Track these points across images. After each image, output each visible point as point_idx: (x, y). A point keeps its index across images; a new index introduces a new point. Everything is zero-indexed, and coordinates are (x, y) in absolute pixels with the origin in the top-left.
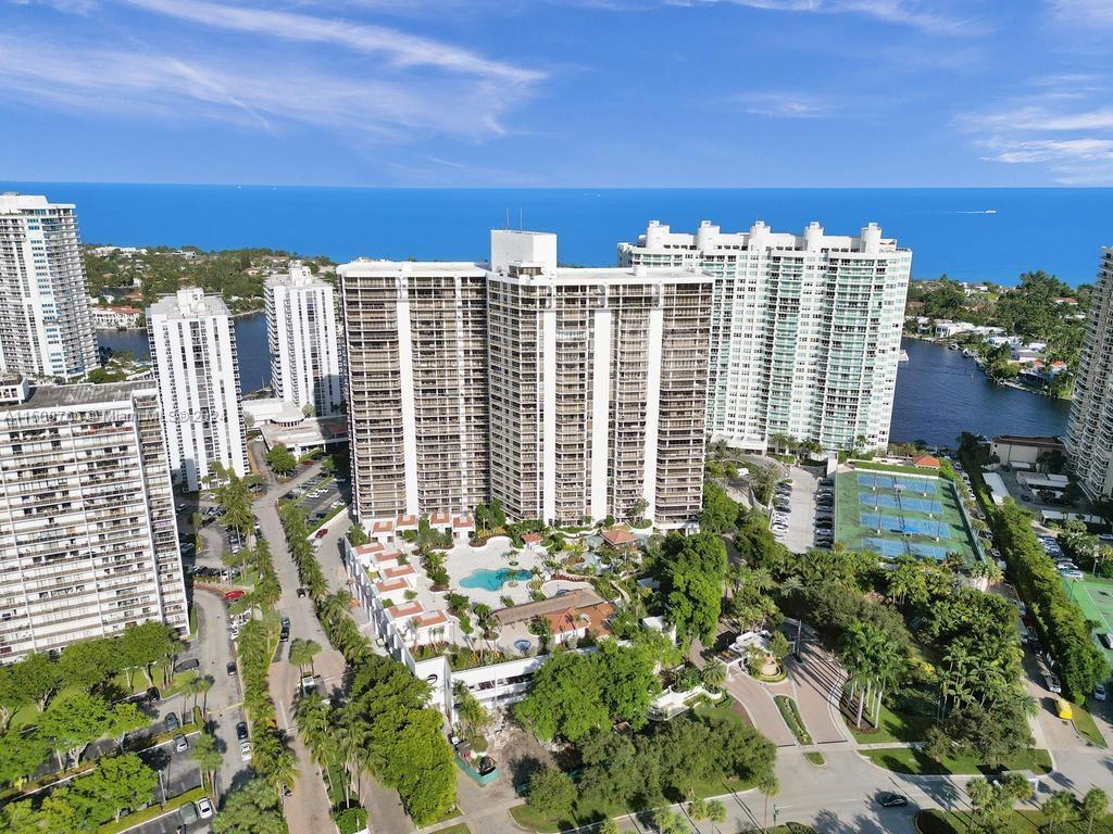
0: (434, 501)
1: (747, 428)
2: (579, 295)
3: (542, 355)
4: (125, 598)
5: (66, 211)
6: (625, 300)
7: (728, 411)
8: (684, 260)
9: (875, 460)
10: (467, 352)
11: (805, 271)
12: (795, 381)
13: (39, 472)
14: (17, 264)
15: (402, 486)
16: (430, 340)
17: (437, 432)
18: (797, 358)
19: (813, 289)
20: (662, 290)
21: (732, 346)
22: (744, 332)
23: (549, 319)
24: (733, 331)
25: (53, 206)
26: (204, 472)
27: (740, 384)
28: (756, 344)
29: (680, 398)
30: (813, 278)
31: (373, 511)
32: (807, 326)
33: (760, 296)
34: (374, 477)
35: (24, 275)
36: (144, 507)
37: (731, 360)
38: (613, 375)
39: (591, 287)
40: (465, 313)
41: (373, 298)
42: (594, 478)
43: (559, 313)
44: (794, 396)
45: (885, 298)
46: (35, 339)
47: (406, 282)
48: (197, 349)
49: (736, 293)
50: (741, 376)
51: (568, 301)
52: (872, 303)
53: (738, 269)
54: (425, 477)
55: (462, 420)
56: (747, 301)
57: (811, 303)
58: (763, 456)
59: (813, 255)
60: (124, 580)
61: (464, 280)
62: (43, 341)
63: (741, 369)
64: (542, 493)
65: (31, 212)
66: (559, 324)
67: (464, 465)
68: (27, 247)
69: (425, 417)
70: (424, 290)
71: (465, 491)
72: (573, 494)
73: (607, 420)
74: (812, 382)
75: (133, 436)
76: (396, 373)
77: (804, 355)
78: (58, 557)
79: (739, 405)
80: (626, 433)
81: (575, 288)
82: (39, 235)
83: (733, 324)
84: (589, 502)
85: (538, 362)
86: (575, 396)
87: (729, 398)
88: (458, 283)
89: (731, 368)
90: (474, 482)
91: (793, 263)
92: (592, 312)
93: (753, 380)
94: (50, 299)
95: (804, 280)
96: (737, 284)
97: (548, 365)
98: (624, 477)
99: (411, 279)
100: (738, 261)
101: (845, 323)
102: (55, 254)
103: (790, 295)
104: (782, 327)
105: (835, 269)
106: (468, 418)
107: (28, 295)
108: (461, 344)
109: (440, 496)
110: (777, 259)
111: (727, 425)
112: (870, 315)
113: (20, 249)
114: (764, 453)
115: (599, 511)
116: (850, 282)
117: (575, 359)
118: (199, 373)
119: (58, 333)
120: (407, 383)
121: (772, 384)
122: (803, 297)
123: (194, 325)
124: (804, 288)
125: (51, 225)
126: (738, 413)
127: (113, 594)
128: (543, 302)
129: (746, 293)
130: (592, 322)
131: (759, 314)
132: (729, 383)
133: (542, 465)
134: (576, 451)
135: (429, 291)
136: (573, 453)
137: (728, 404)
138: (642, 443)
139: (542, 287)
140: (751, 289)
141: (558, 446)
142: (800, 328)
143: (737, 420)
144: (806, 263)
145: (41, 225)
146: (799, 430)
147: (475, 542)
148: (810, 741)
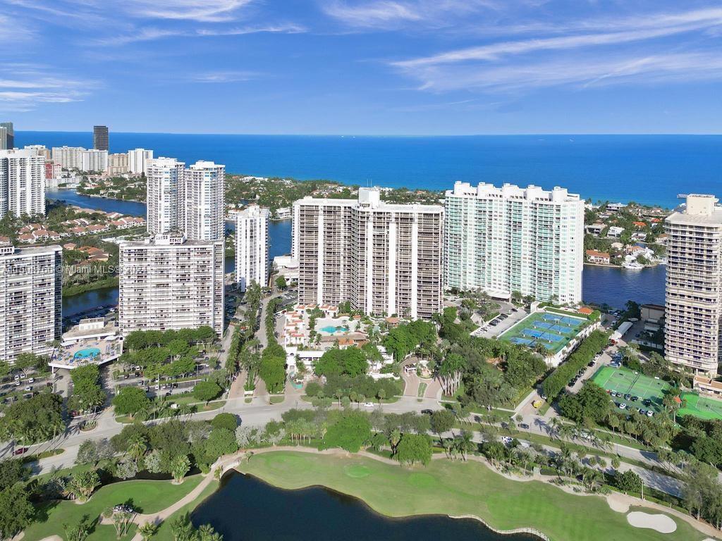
1: (502, 287)
2: (382, 216)
3: (367, 239)
4: (202, 317)
5: (221, 168)
6: (401, 219)
7: (492, 278)
8: (469, 200)
10: (345, 237)
11: (523, 209)
12: (522, 264)
13: (183, 267)
14: (198, 191)
15: (316, 293)
16: (331, 231)
17: (332, 271)
18: (523, 252)
19: (528, 217)
20: (417, 215)
21: (493, 244)
22: (498, 237)
23: (370, 225)
24: (493, 236)
25: (216, 166)
26: (248, 284)
27: (498, 264)
28: (504, 243)
29: (427, 262)
30: (527, 212)
31: (304, 303)
32: (526, 234)
33: (504, 220)
34: (306, 288)
35: (200, 196)
37: (493, 252)
38: (397, 250)
39: (387, 213)
40: (345, 221)
41: (310, 213)
42: (389, 295)
43: (374, 222)
44: (522, 272)
45: (561, 224)
46: (200, 224)
47: (323, 208)
48: (252, 231)
49: (493, 217)
50: (498, 259)
51: (378, 218)
52: (555, 226)
53: (493, 206)
54: (326, 290)
55: (342, 266)
56: (498, 222)
57: (527, 225)
58: (510, 303)
59: (527, 203)
60: (202, 310)
61: (345, 207)
62: (203, 224)
63: (498, 256)
64: (366, 300)
65: (207, 169)
66: (374, 227)
67: (341, 286)
68: (203, 184)
69: (328, 264)
70: (329, 211)
71: (342, 298)
72: (380, 302)
73: (395, 269)
74: (531, 265)
76: (317, 244)
77: (526, 250)
78: (183, 297)
79: (497, 275)
80: (404, 276)
81: (381, 213)
82: (208, 179)
83: (493, 233)
84: (387, 306)
85: (365, 242)
86: (380, 258)
87: (493, 270)
88: (343, 209)
89: (493, 255)
90: (346, 294)
91: (518, 205)
92: (388, 223)
93: (503, 262)
94: (208, 207)
95: (523, 213)
96: (493, 214)
97: (370, 243)
98: (402, 296)
99: (325, 207)
100: (493, 202)
101: (543, 235)
102: (214, 187)
103: (518, 220)
104: (515, 235)
105: (536, 208)
106: (345, 265)
107: (200, 204)
108: (342, 234)
109: (331, 300)
110: (511, 202)
111: (492, 285)
112: (554, 232)
113: (200, 185)
114: (510, 300)
115: (391, 311)
116: (544, 215)
117: (380, 241)
118: (251, 241)
119: (209, 222)
120: (321, 249)
121: (513, 265)
122: (523, 221)
123: (251, 221)
124: (523, 217)
125: (214, 175)
126: (497, 279)
127: (199, 315)
128: (368, 218)
129: (498, 218)
130: (388, 227)
131: (504, 228)
132: (492, 263)
133: (367, 287)
134: (382, 282)
135: (331, 212)
136: (380, 283)
137: (493, 274)
138: (410, 281)
139: (368, 212)
140: (500, 216)
141: (374, 279)
142: (523, 236)
143: (497, 282)
144: (523, 205)
145: (210, 174)
146: (526, 290)
147: (335, 317)
148: (422, 396)
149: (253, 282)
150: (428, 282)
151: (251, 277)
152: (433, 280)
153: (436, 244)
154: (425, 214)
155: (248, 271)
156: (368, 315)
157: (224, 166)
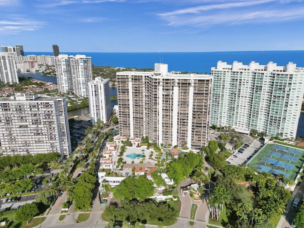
0: (137, 134)
1: (244, 126)
2: (169, 81)
3: (158, 98)
4: (52, 146)
5: (89, 58)
6: (182, 83)
7: (238, 120)
8: (226, 73)
9: (285, 141)
10: (146, 96)
11: (264, 77)
12: (260, 113)
14: (78, 71)
15: (129, 129)
16: (137, 92)
17: (138, 116)
18: (261, 105)
19: (267, 83)
20: (193, 81)
21: (240, 100)
22: (244, 96)
23: (161, 88)
24: (241, 95)
25: (86, 57)
26: (96, 121)
27: (243, 112)
28: (248, 100)
29: (199, 113)
30: (267, 80)
31: (123, 135)
32: (264, 95)
33: (250, 85)
34: (123, 126)
35: (79, 73)
36: (56, 126)
37: (240, 105)
38: (179, 105)
39: (172, 80)
40: (146, 85)
41: (123, 80)
42: (173, 133)
43: (163, 86)
44: (259, 117)
45: (292, 87)
46: (80, 88)
47: (131, 77)
48: (95, 91)
49: (242, 83)
50: (243, 110)
51: (166, 83)
52: (287, 89)
53: (243, 76)
54: (135, 128)
55: (144, 114)
56: (245, 86)
57: (266, 88)
58: (248, 136)
59: (268, 73)
60: (52, 142)
61: (145, 76)
62: (82, 88)
63: (243, 107)
64: (158, 136)
65: (81, 59)
66: (163, 89)
67: (144, 126)
68: (80, 66)
69: (135, 112)
70: (136, 79)
71: (145, 133)
72: (167, 137)
73: (177, 117)
74: (265, 114)
75: (53, 109)
76: (128, 100)
77: (263, 104)
78: (39, 134)
79: (242, 119)
80: (183, 122)
81: (168, 80)
82: (82, 64)
83: (241, 93)
84: (172, 140)
85: (157, 99)
86: (167, 110)
87: (239, 116)
88: (144, 77)
89: (240, 107)
90: (147, 131)
91: (261, 75)
92: (173, 87)
93: (246, 111)
94: (84, 79)
95: (264, 80)
96: (243, 81)
97: (160, 100)
98: (181, 135)
99: (132, 76)
100: (243, 73)
101: (277, 95)
102: (86, 68)
103: (259, 85)
104: (256, 95)
105: (274, 77)
106: (146, 113)
107: (79, 78)
108: (144, 94)
109: (138, 133)
110: (255, 73)
111: (238, 125)
112: (286, 93)
113: (78, 67)
114: (249, 134)
115: (174, 143)
116: (279, 81)
117: (167, 99)
118: (96, 97)
120: (131, 103)
121: (253, 113)
122: (263, 85)
123: (95, 86)
124: (264, 83)
125: (85, 62)
126: (241, 121)
127: (50, 144)
128: (159, 83)
129: (246, 84)
130: (173, 90)
131: (249, 90)
132: (239, 112)
133: (158, 128)
134: (168, 125)
135: (137, 79)
136: (167, 126)
137: (239, 118)
138: (187, 125)
139: (159, 79)
140: (247, 83)
141: (163, 123)
142: (262, 96)
143: (241, 123)
144: (265, 75)
145: (83, 62)
146: (260, 128)
147: (138, 146)
148: (193, 219)
149: (99, 120)
150: (199, 126)
151: (97, 117)
152: (203, 125)
153: (206, 101)
154: (199, 80)
155: (96, 114)
156: (160, 145)
157: (91, 57)
